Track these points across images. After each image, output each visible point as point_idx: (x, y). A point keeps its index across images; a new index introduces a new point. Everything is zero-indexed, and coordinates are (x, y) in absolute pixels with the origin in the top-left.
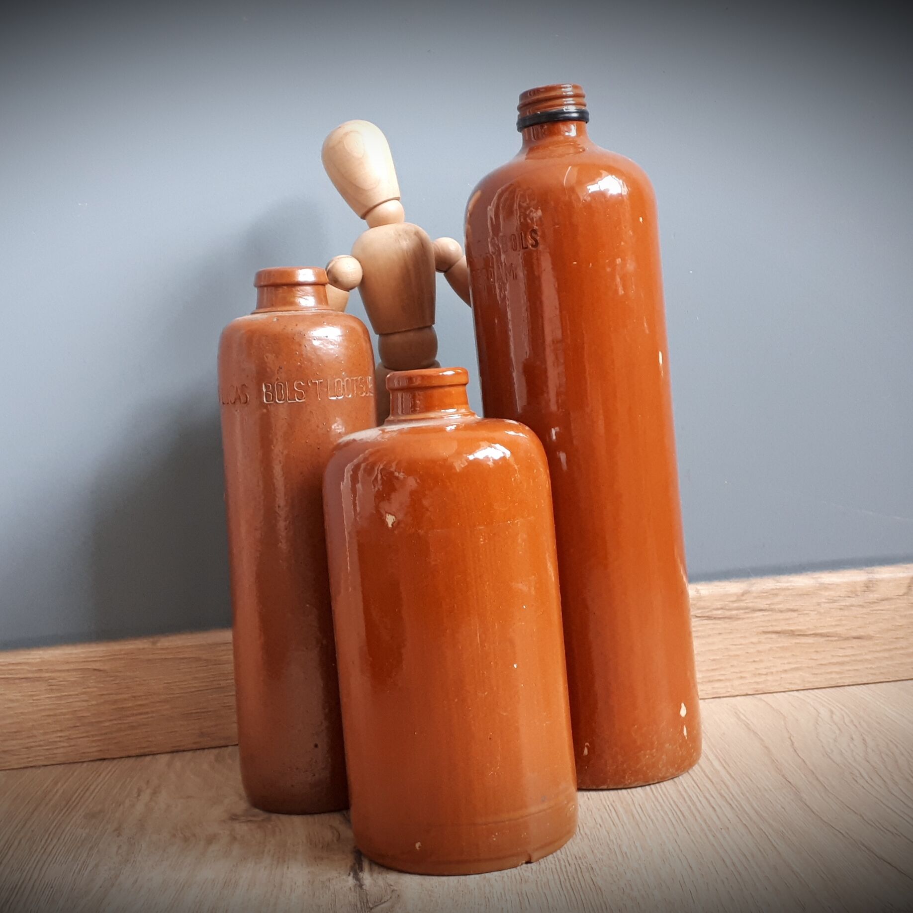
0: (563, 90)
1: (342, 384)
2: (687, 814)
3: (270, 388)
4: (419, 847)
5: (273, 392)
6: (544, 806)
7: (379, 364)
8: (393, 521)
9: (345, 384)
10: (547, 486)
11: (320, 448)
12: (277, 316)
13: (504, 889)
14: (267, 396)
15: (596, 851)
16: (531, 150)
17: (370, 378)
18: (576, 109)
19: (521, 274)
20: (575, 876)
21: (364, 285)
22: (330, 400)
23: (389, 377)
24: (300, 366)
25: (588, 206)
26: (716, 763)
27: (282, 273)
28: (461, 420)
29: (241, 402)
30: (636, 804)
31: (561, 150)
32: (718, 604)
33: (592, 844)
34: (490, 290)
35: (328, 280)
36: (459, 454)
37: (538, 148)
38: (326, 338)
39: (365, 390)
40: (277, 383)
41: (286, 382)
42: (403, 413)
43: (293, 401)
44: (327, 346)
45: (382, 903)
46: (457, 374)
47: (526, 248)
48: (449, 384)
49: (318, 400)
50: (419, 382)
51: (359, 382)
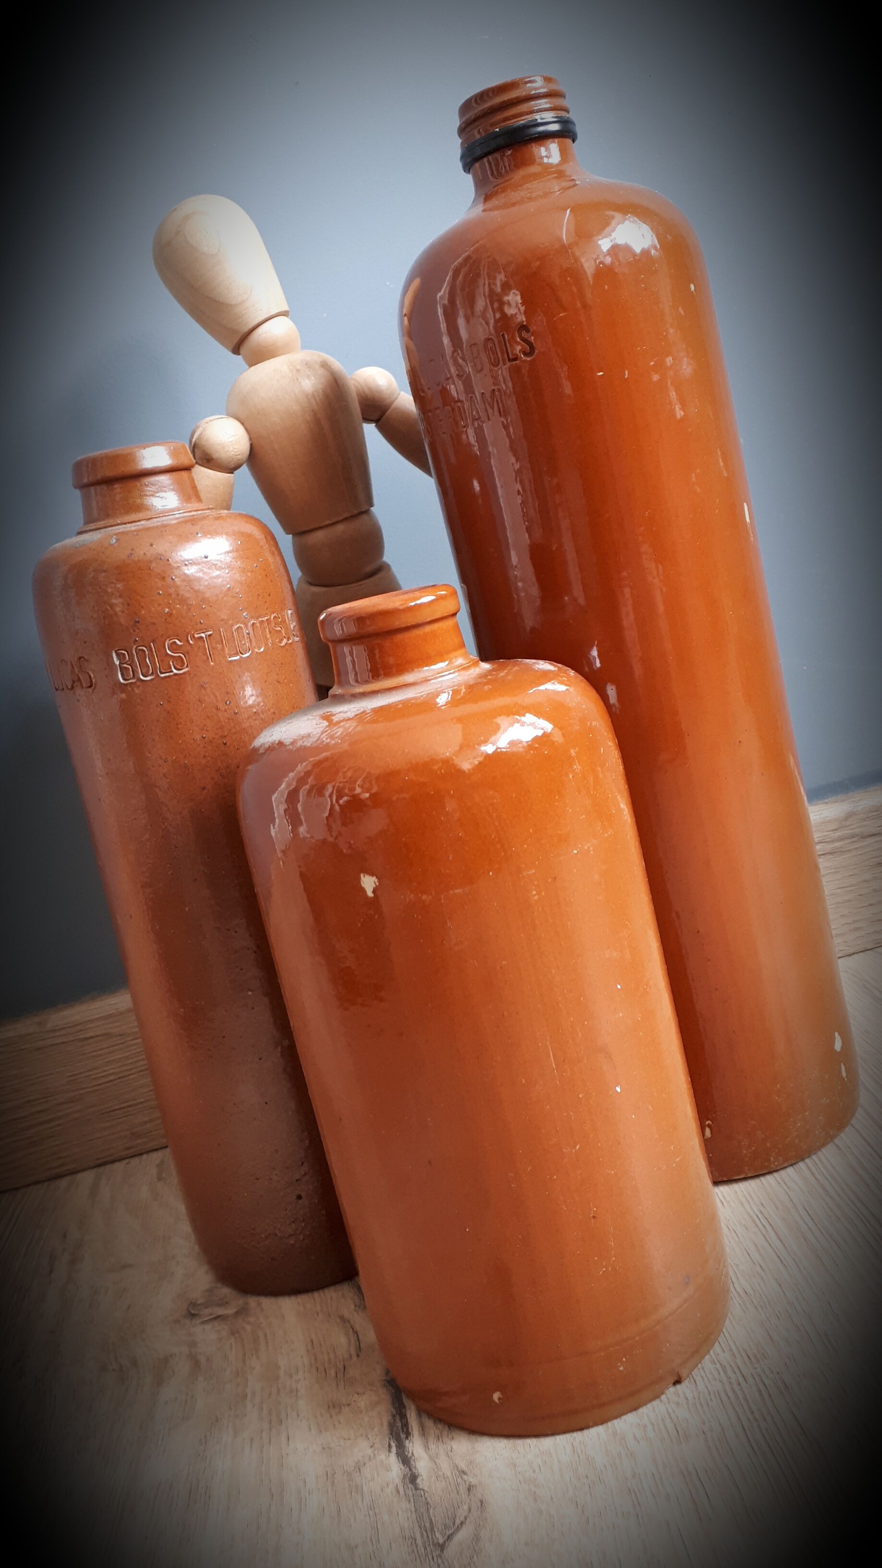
0: (530, 85)
1: (245, 631)
3: (124, 658)
4: (499, 1399)
5: (133, 664)
6: (689, 1291)
7: (299, 581)
8: (374, 885)
9: (251, 631)
10: (619, 766)
11: (228, 743)
12: (117, 534)
14: (124, 671)
15: (776, 1337)
16: (487, 198)
17: (289, 612)
18: (555, 118)
19: (512, 405)
20: (764, 1410)
22: (231, 661)
24: (170, 614)
25: (605, 273)
28: (460, 678)
31: (538, 188)
35: (194, 461)
36: (468, 745)
37: (501, 190)
38: (205, 560)
39: (284, 635)
40: (136, 648)
41: (152, 644)
42: (357, 681)
43: (168, 674)
44: (209, 573)
45: (458, 1527)
46: (440, 598)
47: (515, 359)
48: (429, 619)
49: (209, 665)
50: (381, 624)
51: (273, 624)
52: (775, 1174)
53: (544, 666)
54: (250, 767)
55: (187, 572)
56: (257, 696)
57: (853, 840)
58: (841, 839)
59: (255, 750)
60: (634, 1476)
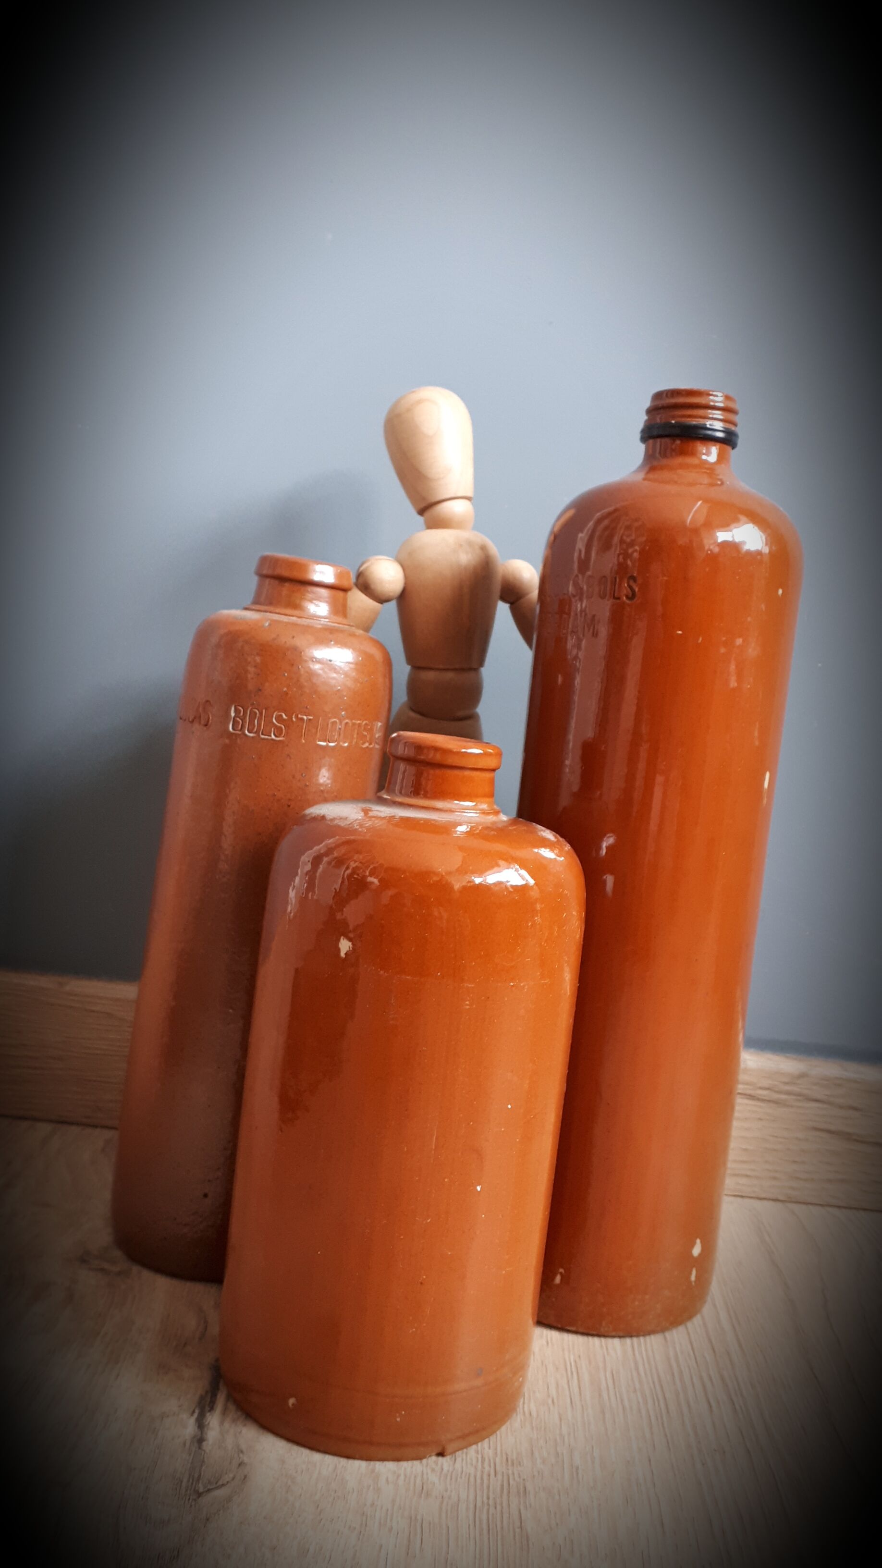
0: (711, 397)
1: (338, 726)
2: (673, 1408)
3: (240, 713)
4: (293, 1405)
5: (243, 720)
6: (478, 1382)
8: (348, 949)
9: (343, 729)
10: (578, 936)
11: (291, 807)
12: (272, 620)
13: (394, 1503)
14: (235, 723)
15: (536, 1454)
16: (652, 469)
17: (380, 724)
18: (723, 427)
19: (604, 631)
20: (498, 1501)
21: (403, 598)
22: (318, 745)
23: (395, 737)
24: (286, 693)
25: (713, 559)
27: (292, 564)
28: (478, 820)
29: (200, 723)
30: (608, 1370)
31: (691, 476)
33: (535, 1437)
34: (560, 641)
35: (355, 585)
36: (463, 870)
37: (662, 468)
38: (329, 662)
39: (368, 739)
40: (251, 709)
41: (264, 711)
42: (401, 793)
43: (266, 737)
44: (329, 674)
45: (218, 1486)
46: (486, 754)
47: (619, 598)
48: (470, 766)
49: (301, 742)
50: (431, 756)
51: (363, 728)
52: (603, 1340)
53: (548, 835)
54: (295, 827)
55: (311, 666)
56: (328, 779)
57: (799, 1098)
58: (788, 1093)
59: (305, 816)
60: (373, 1505)
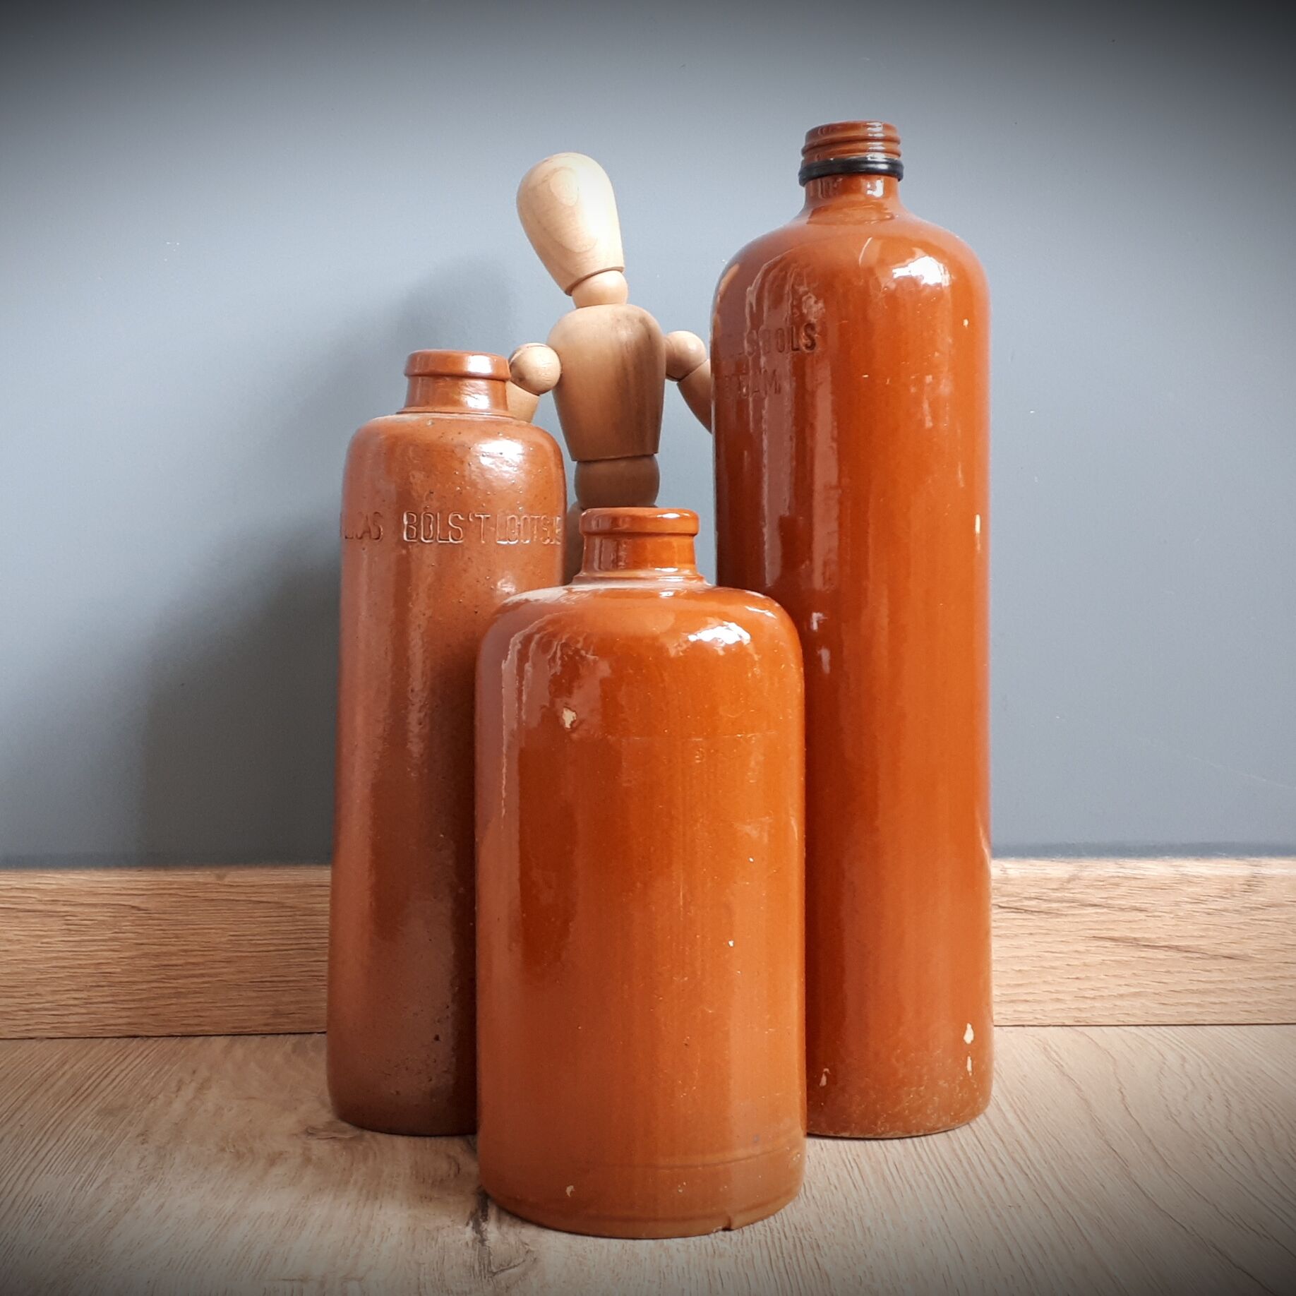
0: (869, 129)
1: (517, 523)
2: (962, 1182)
3: (413, 520)
4: (572, 1192)
5: (418, 527)
6: (757, 1150)
8: (572, 719)
9: (522, 525)
10: (799, 690)
11: (478, 613)
12: (433, 419)
13: (688, 1263)
14: (409, 531)
15: (825, 1222)
16: (815, 212)
17: (558, 519)
18: (885, 159)
19: (787, 386)
20: (793, 1254)
21: (561, 388)
22: (499, 544)
23: (584, 516)
24: (460, 493)
25: (892, 297)
26: (1010, 1116)
27: (445, 359)
28: (683, 584)
29: (370, 537)
30: (891, 1164)
31: (858, 214)
32: (1033, 892)
33: (822, 1212)
34: (741, 404)
35: (509, 375)
36: (674, 632)
37: (826, 209)
38: (500, 455)
39: (549, 535)
40: (425, 514)
41: (438, 514)
42: (600, 568)
43: (444, 542)
44: (501, 467)
45: (511, 1267)
47: (797, 349)
48: (669, 532)
49: (480, 543)
51: (542, 524)
55: (482, 461)
